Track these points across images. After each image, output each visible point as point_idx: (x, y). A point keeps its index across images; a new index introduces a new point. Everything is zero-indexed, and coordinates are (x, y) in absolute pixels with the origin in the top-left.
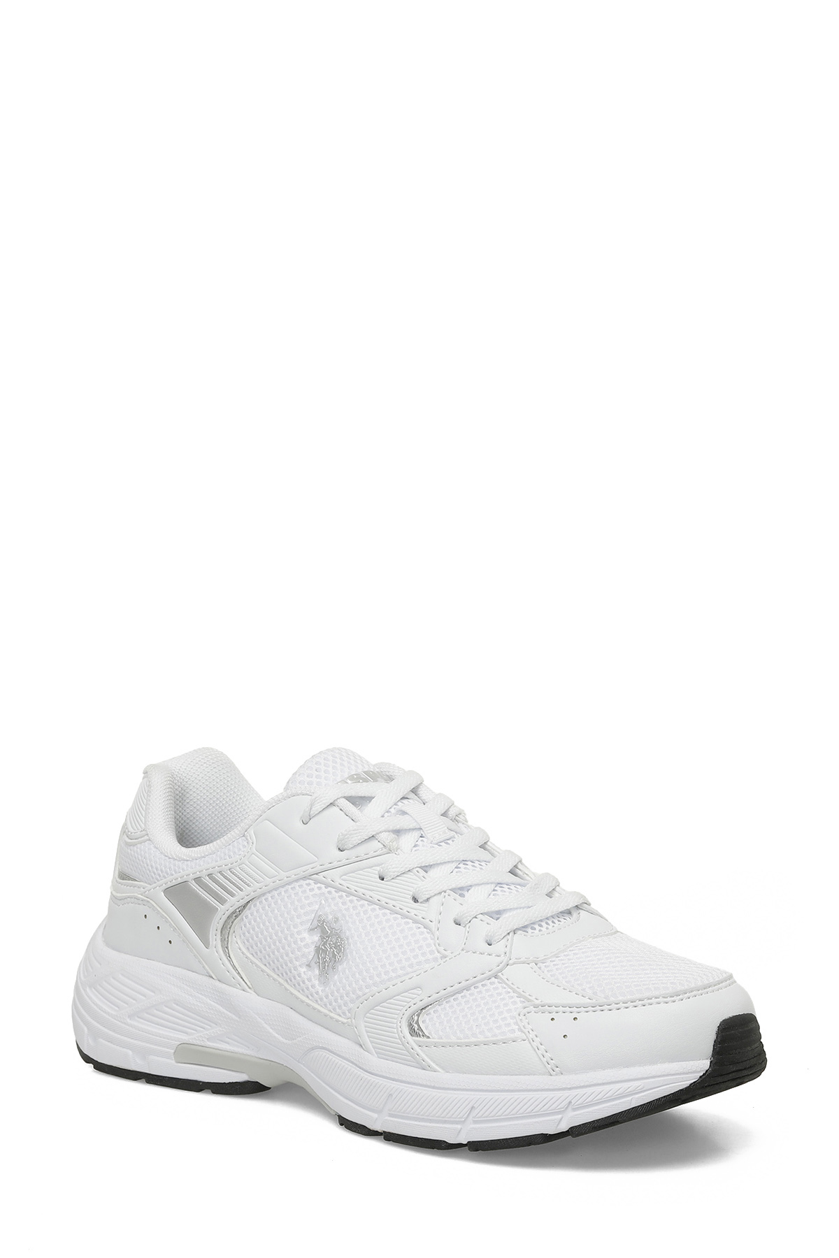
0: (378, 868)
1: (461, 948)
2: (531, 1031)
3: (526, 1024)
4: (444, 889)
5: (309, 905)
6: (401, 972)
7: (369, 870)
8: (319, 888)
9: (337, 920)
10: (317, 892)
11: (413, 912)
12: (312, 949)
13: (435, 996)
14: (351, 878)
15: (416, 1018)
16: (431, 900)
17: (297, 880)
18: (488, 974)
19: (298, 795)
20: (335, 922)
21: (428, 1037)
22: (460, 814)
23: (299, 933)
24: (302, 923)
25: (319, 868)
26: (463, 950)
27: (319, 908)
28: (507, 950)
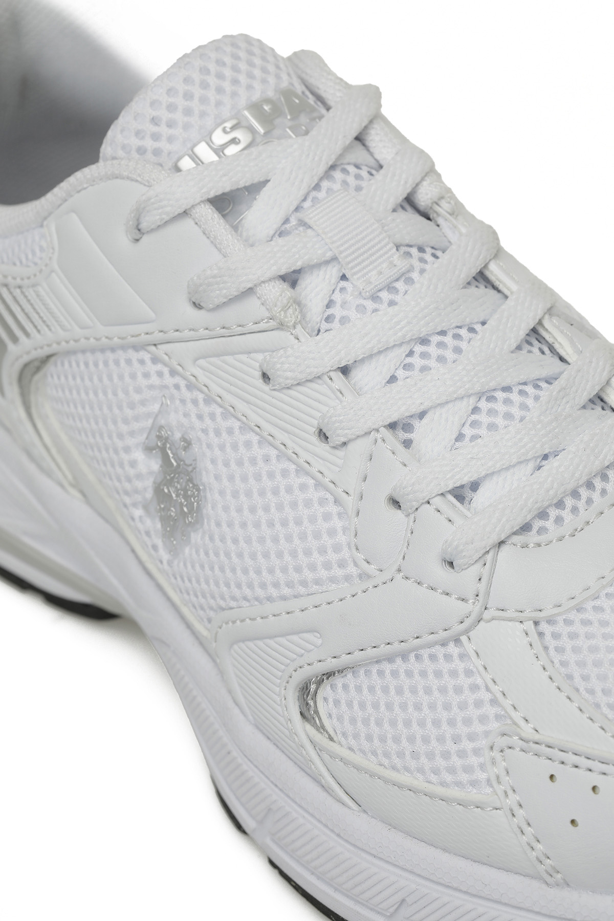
0: (260, 357)
1: (396, 567)
2: (510, 792)
3: (503, 773)
4: (376, 426)
5: (143, 403)
6: (286, 591)
7: (244, 357)
8: (160, 374)
9: (188, 444)
10: (155, 380)
11: (317, 465)
12: (149, 483)
13: (345, 659)
14: (213, 368)
15: (313, 687)
16: (350, 446)
17: (124, 348)
18: (443, 635)
19: (123, 178)
20: (185, 449)
21: (331, 739)
22: (442, 198)
23: (127, 450)
24: (132, 434)
25: (158, 336)
26: (399, 570)
27: (160, 412)
28: (482, 587)
